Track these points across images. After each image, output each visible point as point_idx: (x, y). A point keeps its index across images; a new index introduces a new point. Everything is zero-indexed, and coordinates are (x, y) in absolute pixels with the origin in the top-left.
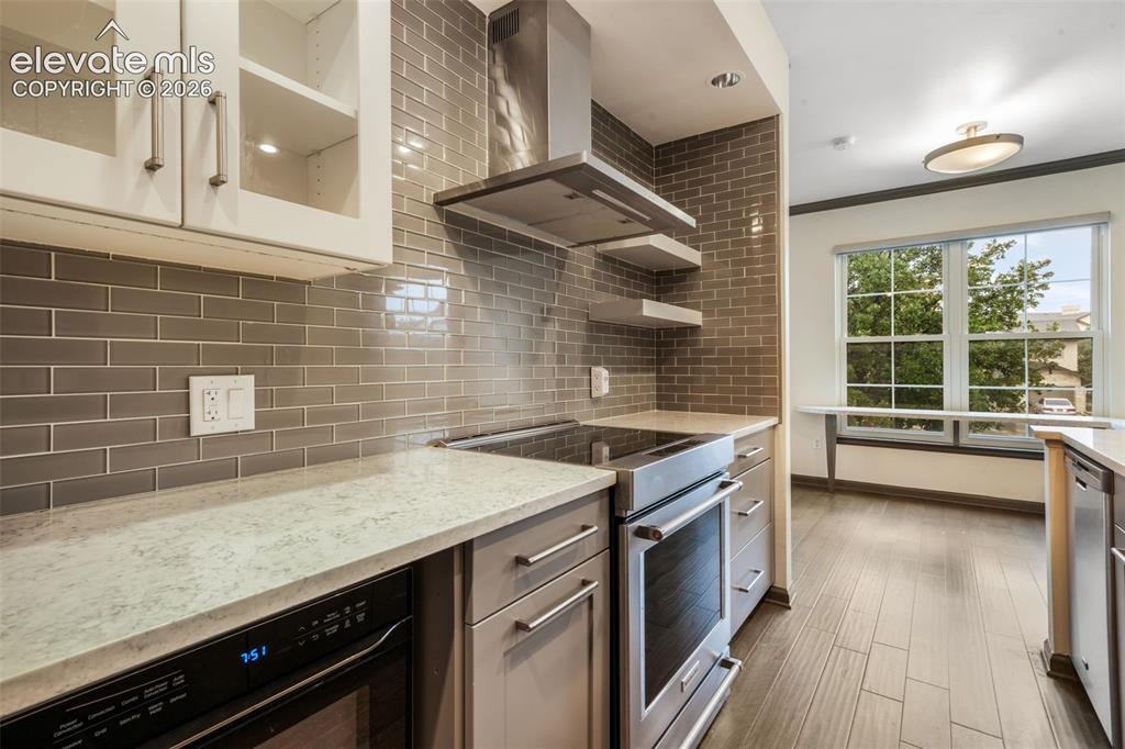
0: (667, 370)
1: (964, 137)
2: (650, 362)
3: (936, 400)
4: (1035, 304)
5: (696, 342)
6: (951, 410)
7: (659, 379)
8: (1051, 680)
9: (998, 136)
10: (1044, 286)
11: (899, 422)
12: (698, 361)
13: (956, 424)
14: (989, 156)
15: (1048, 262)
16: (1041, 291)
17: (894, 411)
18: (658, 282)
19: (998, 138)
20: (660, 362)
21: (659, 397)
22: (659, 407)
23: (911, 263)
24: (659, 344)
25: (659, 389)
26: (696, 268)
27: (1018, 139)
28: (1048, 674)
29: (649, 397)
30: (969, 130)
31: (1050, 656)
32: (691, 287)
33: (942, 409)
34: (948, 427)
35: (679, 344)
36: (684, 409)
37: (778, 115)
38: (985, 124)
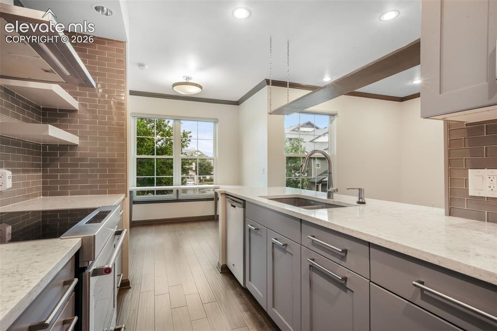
0: (51, 171)
1: (185, 81)
2: (38, 165)
3: (170, 182)
4: (187, 146)
5: (74, 154)
6: (176, 185)
7: (43, 177)
8: (222, 274)
9: (196, 84)
10: (189, 140)
11: (159, 192)
12: (77, 165)
13: (178, 191)
14: (193, 91)
15: (191, 132)
16: (189, 142)
17: (155, 188)
18: (44, 115)
19: (196, 85)
20: (45, 166)
21: (44, 188)
22: (44, 194)
23: (148, 125)
24: (45, 154)
25: (44, 183)
26: (75, 111)
27: (201, 87)
28: (221, 273)
29: (37, 189)
30: (187, 79)
31: (221, 267)
32: (70, 121)
33: (172, 185)
34: (175, 192)
35: (61, 155)
36: (66, 194)
37: (125, 42)
38: (192, 78)
